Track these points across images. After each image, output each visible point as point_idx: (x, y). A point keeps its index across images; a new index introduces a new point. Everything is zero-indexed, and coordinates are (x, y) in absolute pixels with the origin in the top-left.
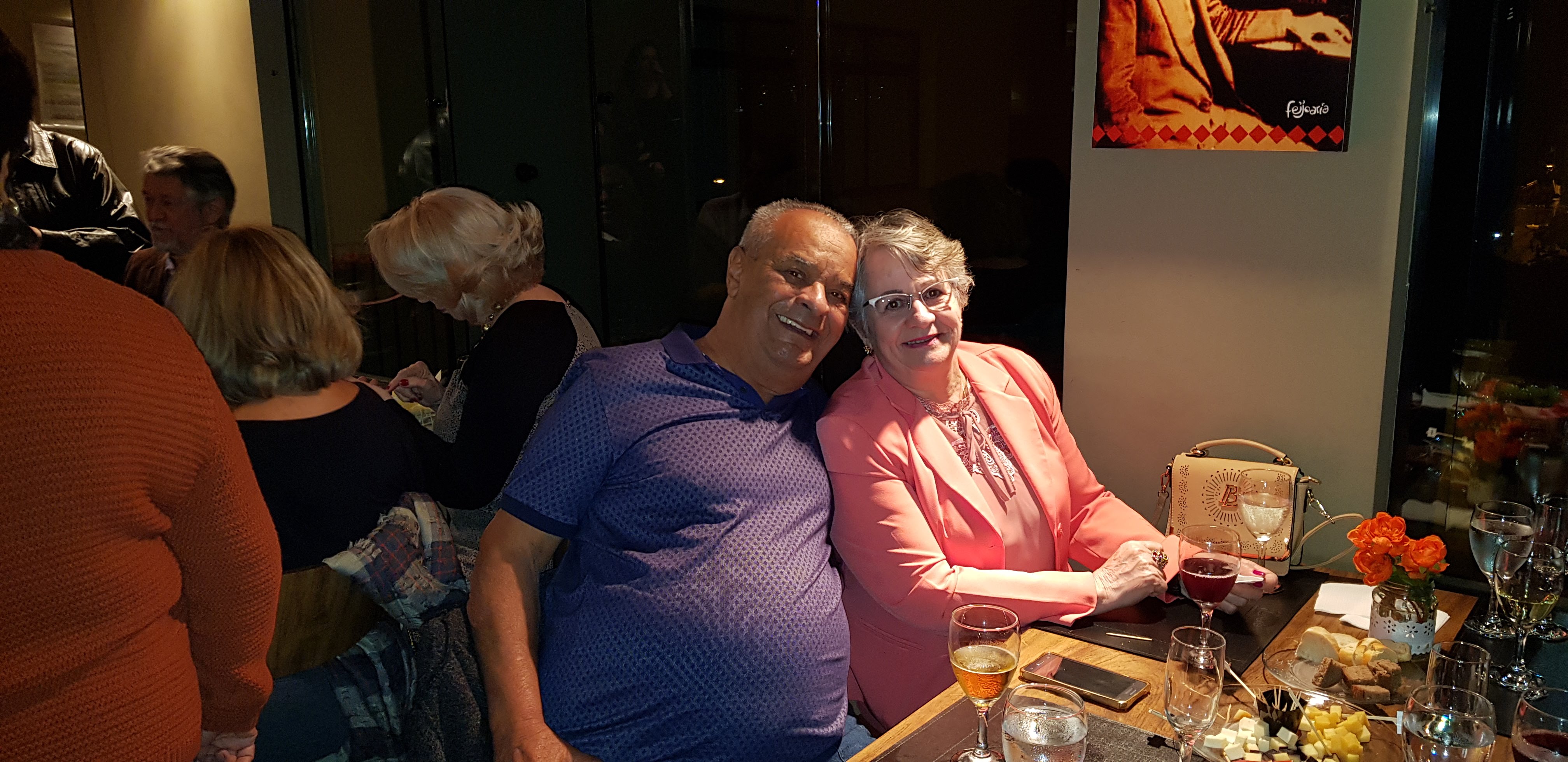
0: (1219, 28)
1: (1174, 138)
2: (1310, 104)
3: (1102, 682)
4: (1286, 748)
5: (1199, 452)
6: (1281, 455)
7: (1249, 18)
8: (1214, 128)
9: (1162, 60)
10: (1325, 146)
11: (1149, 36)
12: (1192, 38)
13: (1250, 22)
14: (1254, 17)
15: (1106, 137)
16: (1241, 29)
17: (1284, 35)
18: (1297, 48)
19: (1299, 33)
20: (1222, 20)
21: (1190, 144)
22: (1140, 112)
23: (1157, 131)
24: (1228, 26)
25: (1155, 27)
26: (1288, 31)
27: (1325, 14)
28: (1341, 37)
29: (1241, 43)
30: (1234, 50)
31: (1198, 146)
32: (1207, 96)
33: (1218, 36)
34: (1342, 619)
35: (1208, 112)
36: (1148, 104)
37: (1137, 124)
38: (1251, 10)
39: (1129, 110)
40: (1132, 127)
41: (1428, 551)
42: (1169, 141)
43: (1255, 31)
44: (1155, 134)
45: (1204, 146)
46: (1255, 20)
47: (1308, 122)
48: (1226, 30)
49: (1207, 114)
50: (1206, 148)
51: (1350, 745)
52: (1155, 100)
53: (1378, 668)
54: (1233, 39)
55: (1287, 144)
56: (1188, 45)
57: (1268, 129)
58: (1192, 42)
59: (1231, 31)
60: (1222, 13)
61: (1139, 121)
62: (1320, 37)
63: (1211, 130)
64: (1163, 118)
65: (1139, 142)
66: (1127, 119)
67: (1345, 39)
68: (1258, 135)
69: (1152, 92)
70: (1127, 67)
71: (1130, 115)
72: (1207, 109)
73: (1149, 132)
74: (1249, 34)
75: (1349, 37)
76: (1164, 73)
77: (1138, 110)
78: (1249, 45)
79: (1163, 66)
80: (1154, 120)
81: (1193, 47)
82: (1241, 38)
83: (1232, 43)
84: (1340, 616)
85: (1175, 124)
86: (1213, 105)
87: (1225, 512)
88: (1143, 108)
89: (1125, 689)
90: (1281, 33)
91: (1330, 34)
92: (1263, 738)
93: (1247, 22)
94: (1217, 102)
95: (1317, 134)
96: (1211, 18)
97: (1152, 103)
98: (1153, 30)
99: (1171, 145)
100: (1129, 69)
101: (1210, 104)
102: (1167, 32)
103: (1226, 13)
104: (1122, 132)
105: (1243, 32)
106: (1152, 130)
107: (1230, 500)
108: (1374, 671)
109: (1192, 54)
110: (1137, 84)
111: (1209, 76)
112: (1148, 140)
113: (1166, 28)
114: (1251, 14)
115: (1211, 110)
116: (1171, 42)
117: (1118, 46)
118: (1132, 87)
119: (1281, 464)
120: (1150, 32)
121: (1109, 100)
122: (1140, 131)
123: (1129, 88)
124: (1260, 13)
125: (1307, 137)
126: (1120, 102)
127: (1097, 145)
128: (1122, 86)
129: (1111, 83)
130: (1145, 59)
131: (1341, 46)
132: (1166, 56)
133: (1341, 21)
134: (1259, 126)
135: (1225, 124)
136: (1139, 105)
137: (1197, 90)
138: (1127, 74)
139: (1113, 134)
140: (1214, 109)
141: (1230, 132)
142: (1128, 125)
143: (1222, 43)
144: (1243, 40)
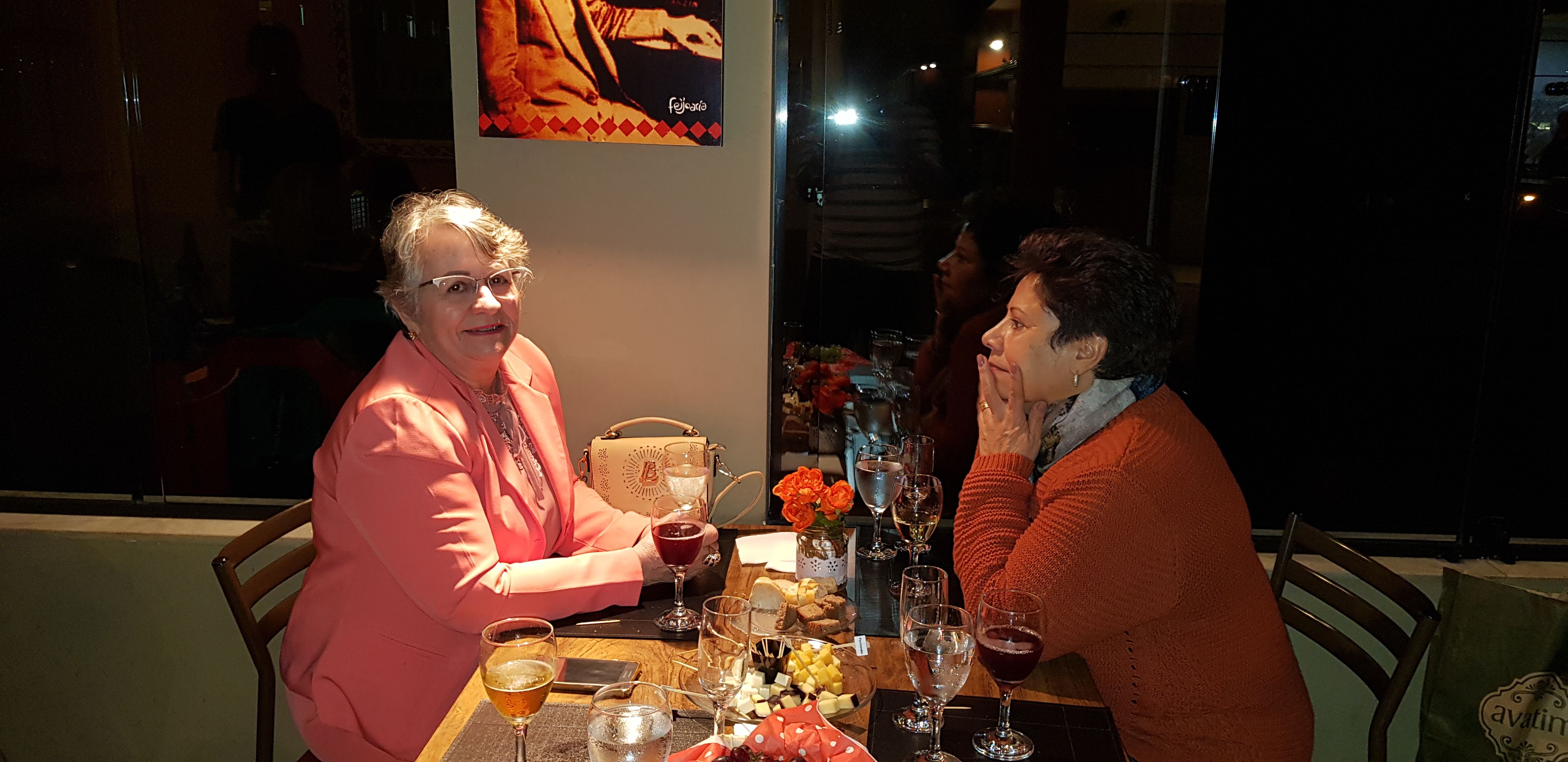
0: (599, 23)
1: (563, 129)
2: (690, 101)
3: (597, 672)
4: (786, 691)
5: (613, 434)
6: (690, 428)
7: (628, 15)
8: (603, 121)
9: (546, 51)
10: (706, 140)
11: (530, 26)
12: (574, 31)
13: (629, 19)
14: (632, 15)
15: (493, 125)
16: (621, 26)
17: (661, 34)
18: (674, 48)
19: (675, 33)
20: (602, 15)
21: (580, 135)
22: (527, 101)
23: (547, 121)
24: (608, 22)
25: (535, 17)
26: (665, 31)
27: (697, 17)
28: (713, 39)
29: (622, 39)
30: (616, 45)
31: (589, 138)
32: (593, 89)
33: (599, 31)
34: (767, 567)
35: (596, 104)
36: (535, 94)
37: (525, 115)
38: (629, 8)
39: (516, 100)
40: (519, 116)
41: (841, 495)
42: (559, 132)
43: (634, 28)
44: (545, 124)
45: (594, 138)
46: (633, 18)
47: (689, 118)
48: (607, 25)
49: (594, 107)
50: (596, 140)
51: (833, 675)
52: (542, 90)
53: (824, 603)
54: (614, 35)
55: (672, 137)
56: (571, 38)
57: (653, 123)
58: (574, 35)
59: (611, 27)
60: (601, 9)
61: (528, 111)
62: (694, 39)
63: (600, 123)
64: (551, 108)
65: (529, 132)
66: (514, 109)
67: (716, 41)
68: (644, 129)
69: (538, 83)
70: (509, 56)
71: (517, 104)
72: (594, 102)
73: (538, 123)
74: (627, 31)
75: (720, 41)
76: (549, 64)
77: (525, 99)
78: (629, 42)
79: (546, 57)
80: (542, 111)
81: (575, 40)
82: (622, 34)
83: (614, 39)
84: (765, 564)
85: (564, 114)
86: (599, 99)
87: (646, 487)
88: (529, 98)
89: (621, 673)
90: (659, 32)
91: (703, 36)
92: (763, 687)
93: (626, 19)
94: (603, 96)
95: (698, 129)
96: (591, 12)
97: (539, 94)
98: (533, 20)
99: (561, 136)
100: (512, 58)
101: (597, 97)
102: (548, 23)
103: (605, 9)
104: (510, 121)
105: (622, 29)
106: (541, 120)
107: (650, 475)
108: (821, 606)
109: (574, 46)
110: (522, 73)
111: (593, 70)
112: (538, 131)
113: (548, 19)
114: (629, 12)
115: (598, 103)
116: (553, 33)
117: (498, 33)
118: (516, 76)
119: (689, 435)
120: (530, 21)
121: (494, 88)
122: (529, 121)
123: (513, 78)
124: (637, 11)
125: (689, 132)
126: (505, 90)
127: (485, 133)
128: (506, 74)
129: (494, 71)
130: (528, 49)
131: (713, 48)
132: (550, 47)
133: (711, 24)
134: (645, 121)
135: (613, 118)
136: (526, 95)
137: (584, 83)
138: (510, 63)
139: (501, 123)
140: (600, 101)
141: (618, 125)
142: (516, 114)
143: (602, 37)
144: (623, 36)
